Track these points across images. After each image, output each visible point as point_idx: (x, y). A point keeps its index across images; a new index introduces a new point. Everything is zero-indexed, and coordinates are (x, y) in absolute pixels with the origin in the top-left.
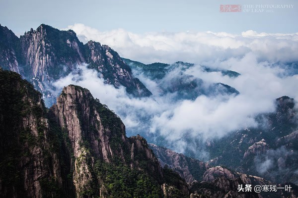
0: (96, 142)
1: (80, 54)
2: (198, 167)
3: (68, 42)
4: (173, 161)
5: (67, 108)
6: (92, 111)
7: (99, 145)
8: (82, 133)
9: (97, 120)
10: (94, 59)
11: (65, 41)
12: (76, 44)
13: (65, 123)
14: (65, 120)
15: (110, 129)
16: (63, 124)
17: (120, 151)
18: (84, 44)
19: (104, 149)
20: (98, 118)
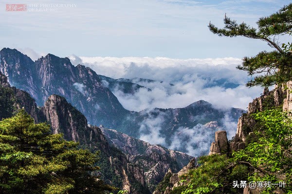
0: (69, 130)
1: (72, 73)
2: (143, 146)
3: (65, 65)
4: (127, 141)
5: (51, 108)
6: (66, 111)
7: (70, 132)
8: (59, 124)
9: (69, 116)
10: (81, 75)
11: (63, 64)
12: (70, 66)
13: (50, 118)
14: (50, 116)
15: (77, 122)
16: (48, 119)
17: (83, 136)
18: (75, 66)
19: (73, 134)
20: (70, 115)
